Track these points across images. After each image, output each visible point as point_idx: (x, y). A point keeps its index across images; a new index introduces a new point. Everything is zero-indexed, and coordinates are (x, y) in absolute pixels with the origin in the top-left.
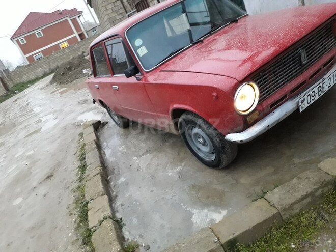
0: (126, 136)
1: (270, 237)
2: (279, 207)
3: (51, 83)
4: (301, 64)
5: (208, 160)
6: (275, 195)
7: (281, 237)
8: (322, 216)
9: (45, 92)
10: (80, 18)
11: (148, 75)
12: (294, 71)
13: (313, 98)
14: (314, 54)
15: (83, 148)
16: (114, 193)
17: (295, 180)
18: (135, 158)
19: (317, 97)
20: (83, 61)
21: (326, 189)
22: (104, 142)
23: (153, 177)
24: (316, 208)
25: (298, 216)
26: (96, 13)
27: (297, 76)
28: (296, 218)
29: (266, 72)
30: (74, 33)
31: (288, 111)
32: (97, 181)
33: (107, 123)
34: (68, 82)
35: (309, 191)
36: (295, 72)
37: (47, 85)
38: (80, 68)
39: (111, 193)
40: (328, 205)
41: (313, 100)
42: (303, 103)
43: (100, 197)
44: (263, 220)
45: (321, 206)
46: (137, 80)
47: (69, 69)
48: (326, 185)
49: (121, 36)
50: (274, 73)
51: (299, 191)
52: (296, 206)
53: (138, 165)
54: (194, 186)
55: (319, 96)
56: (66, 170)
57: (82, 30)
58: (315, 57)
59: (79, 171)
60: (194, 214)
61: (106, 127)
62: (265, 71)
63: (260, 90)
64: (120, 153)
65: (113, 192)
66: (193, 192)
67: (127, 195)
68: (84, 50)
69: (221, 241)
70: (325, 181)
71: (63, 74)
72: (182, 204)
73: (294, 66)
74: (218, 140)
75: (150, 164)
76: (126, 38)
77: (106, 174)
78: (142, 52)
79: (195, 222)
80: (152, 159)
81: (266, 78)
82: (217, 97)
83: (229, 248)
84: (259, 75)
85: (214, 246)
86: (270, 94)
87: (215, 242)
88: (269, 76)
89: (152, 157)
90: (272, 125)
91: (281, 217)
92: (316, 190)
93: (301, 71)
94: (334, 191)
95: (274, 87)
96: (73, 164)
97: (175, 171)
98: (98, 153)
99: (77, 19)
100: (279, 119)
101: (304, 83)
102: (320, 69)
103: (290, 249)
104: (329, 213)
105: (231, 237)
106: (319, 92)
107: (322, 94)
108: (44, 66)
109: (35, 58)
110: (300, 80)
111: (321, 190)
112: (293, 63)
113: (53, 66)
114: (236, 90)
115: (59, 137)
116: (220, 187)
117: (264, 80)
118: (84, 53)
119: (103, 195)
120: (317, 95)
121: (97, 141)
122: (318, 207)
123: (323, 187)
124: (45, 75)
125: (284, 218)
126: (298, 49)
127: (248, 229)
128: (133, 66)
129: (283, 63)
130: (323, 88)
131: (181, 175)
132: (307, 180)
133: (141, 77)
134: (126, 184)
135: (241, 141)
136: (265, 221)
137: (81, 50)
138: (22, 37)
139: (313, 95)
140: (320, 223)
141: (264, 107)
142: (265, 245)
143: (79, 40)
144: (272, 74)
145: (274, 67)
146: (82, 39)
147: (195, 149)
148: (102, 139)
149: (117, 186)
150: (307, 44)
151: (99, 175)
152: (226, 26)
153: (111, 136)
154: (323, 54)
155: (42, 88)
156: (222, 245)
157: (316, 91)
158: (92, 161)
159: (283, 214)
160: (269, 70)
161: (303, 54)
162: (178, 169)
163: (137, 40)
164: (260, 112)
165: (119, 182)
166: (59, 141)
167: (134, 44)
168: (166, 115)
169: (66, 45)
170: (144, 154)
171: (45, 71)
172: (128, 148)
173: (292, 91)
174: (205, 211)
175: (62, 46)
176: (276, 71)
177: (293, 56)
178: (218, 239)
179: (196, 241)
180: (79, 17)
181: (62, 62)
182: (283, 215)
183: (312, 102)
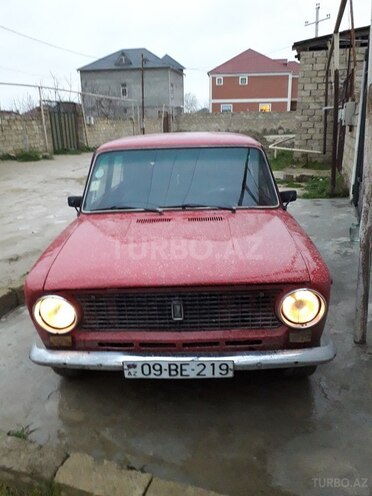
12: (158, 321)
13: (158, 373)
14: (213, 318)
19: (167, 376)
29: (103, 300)
30: (287, 97)
31: (105, 364)
41: (156, 375)
42: (133, 369)
50: (119, 307)
55: (172, 376)
57: (297, 97)
62: (101, 298)
73: (159, 315)
78: (95, 187)
81: (102, 306)
84: (90, 297)
88: (107, 306)
106: (170, 370)
109: (222, 107)
120: (166, 373)
126: (172, 296)
129: (138, 301)
130: (182, 370)
137: (279, 124)
138: (221, 77)
139: (157, 368)
141: (88, 339)
143: (289, 109)
144: (112, 306)
145: (120, 299)
146: (291, 109)
157: (166, 367)
160: (108, 299)
161: (178, 308)
164: (80, 341)
169: (267, 108)
175: (261, 107)
176: (123, 306)
183: (154, 377)
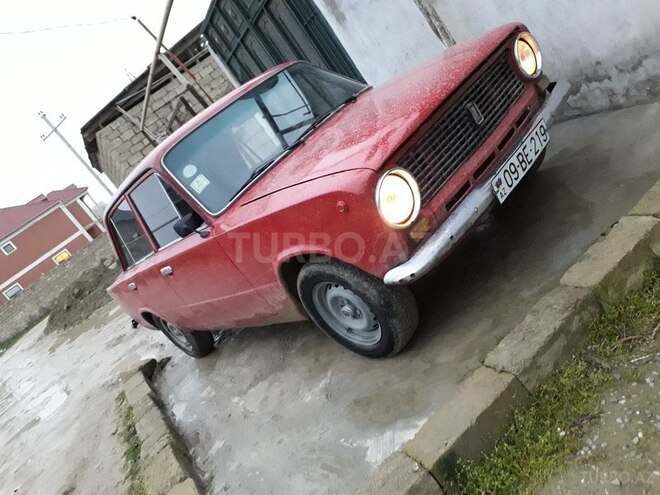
0: (211, 368)
1: (517, 431)
2: (514, 370)
3: (47, 332)
4: (476, 127)
5: (370, 344)
6: (503, 353)
7: (536, 425)
8: (597, 366)
9: (36, 352)
10: (84, 199)
11: (219, 221)
12: (468, 141)
13: (515, 176)
14: (494, 108)
15: (128, 416)
16: (207, 475)
17: (529, 318)
18: (236, 400)
19: (522, 174)
20: (104, 275)
21: (586, 315)
22: (168, 395)
23: (276, 417)
24: (580, 355)
25: (554, 376)
26: (112, 180)
27: (475, 148)
28: (551, 382)
29: (420, 149)
30: (78, 230)
31: (478, 205)
32: (167, 459)
33: (169, 359)
34: (81, 318)
35: (557, 324)
36: (470, 142)
37: (40, 339)
38: (100, 288)
39: (200, 476)
40: (600, 343)
41: (516, 179)
42: (501, 187)
43: (178, 486)
44: (491, 401)
45: (589, 347)
46: (203, 237)
47: (80, 295)
48: (583, 308)
49: (155, 168)
50: (434, 148)
51: (540, 331)
52: (543, 360)
53: (245, 408)
54: (357, 402)
55: (524, 170)
56: (100, 469)
57: (91, 221)
58: (497, 112)
59: (127, 460)
60: (368, 448)
61: (168, 368)
62: (417, 148)
63: (418, 181)
64: (203, 402)
65: (203, 474)
66: (358, 413)
67: (233, 467)
68: (102, 257)
69: (426, 465)
70: (578, 300)
71: (68, 308)
72: (342, 440)
73: (465, 132)
74: (375, 293)
75: (266, 398)
76: (164, 170)
77: (182, 445)
78: (200, 184)
79: (373, 461)
80: (268, 389)
81: (422, 160)
82: (347, 208)
83: (446, 475)
84: (408, 157)
85: (415, 480)
86: (438, 186)
87: (417, 471)
88: (427, 155)
89: (267, 384)
90: (457, 234)
91: (523, 386)
92: (569, 320)
93: (481, 139)
94: (600, 316)
95: (441, 174)
96: (112, 453)
97: (316, 390)
98: (159, 412)
99: (79, 201)
100: (467, 222)
101: (492, 157)
102: (512, 131)
103: (558, 439)
104: (606, 356)
105: (442, 451)
106: (521, 163)
107: (529, 167)
108: (29, 306)
109: (7, 295)
110: (483, 153)
111: (577, 318)
112: (462, 127)
113: (46, 301)
114: (375, 187)
115: (77, 418)
116: (405, 386)
117: (419, 163)
118: (103, 261)
119: (182, 480)
120: (520, 170)
121: (154, 394)
122: (584, 351)
123: (579, 313)
124: (32, 323)
125: (530, 387)
126: (462, 103)
127: (469, 425)
128: (190, 215)
129: (444, 129)
130: (526, 156)
131: (329, 394)
132: (548, 311)
133: (209, 229)
134: (228, 449)
135: (412, 275)
136: (497, 402)
139: (513, 170)
140: (595, 377)
141: (435, 210)
142: (510, 448)
143: (90, 239)
144: (430, 152)
145: (431, 138)
146: (94, 238)
147: (343, 333)
148: (163, 391)
149: (210, 460)
150: (475, 92)
151: (168, 447)
152: (338, 112)
153: (179, 381)
154: (509, 105)
155: (30, 348)
156: (430, 473)
157: (517, 163)
158: (150, 430)
159: (525, 379)
160: (423, 146)
161: (473, 109)
162: (322, 385)
163: (187, 167)
164: (431, 218)
165: (213, 451)
166: (77, 424)
167: (183, 176)
168: (272, 285)
169: (65, 255)
170: (251, 386)
171: (30, 316)
172: (218, 387)
173: (477, 174)
174: (388, 434)
175: (58, 259)
176: (437, 145)
177: (457, 116)
178: (421, 465)
179: (380, 483)
180: (81, 199)
181: (62, 290)
182: (527, 382)
183: (516, 183)
